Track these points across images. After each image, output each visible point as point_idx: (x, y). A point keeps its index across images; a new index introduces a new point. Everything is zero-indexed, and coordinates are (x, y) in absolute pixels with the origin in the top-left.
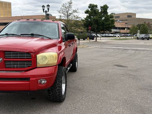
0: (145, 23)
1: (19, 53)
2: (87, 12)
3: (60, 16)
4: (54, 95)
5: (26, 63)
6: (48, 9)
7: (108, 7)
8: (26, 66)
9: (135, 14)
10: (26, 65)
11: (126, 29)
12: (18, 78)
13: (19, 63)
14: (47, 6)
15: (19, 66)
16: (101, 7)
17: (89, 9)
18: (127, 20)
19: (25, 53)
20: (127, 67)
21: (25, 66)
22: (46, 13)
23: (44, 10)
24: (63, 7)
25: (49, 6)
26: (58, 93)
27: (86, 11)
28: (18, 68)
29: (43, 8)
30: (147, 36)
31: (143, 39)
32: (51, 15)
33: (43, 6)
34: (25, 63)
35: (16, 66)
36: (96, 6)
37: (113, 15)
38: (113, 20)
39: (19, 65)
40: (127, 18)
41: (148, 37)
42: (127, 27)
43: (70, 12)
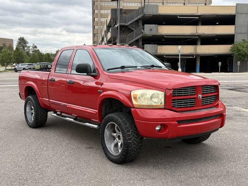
1: (209, 87)
8: (213, 101)
13: (209, 98)
19: (212, 87)
30: (32, 67)
34: (212, 98)
35: (205, 103)
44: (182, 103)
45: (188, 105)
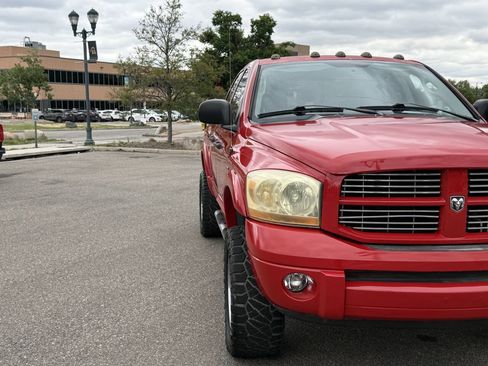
2: (207, 37)
6: (93, 25)
7: (275, 24)
14: (89, 13)
16: (254, 23)
17: (215, 29)
22: (85, 37)
23: (74, 27)
24: (148, 21)
25: (97, 14)
27: (205, 33)
29: (74, 22)
33: (74, 15)
36: (238, 19)
37: (289, 48)
43: (175, 36)
44: (385, 220)
45: (411, 226)
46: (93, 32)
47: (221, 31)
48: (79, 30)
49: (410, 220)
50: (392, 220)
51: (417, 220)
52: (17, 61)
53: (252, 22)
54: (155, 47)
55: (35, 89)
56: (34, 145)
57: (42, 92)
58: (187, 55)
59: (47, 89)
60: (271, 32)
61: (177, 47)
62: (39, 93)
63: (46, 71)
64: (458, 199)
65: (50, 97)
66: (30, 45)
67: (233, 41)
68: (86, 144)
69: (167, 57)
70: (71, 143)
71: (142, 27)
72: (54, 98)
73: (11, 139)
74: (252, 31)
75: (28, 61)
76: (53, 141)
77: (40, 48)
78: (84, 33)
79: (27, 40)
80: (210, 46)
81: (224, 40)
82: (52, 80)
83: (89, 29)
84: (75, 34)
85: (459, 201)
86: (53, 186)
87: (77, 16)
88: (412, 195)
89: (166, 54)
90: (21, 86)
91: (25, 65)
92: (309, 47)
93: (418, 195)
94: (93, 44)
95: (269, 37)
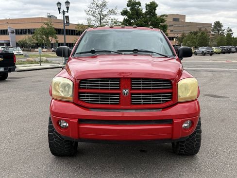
0: (200, 29)
1: (153, 81)
2: (124, 13)
3: (89, 19)
4: (189, 145)
5: (163, 96)
6: (68, 8)
7: (157, 6)
8: (163, 101)
9: (184, 16)
10: (163, 98)
11: (175, 39)
12: (154, 120)
13: (153, 96)
14: (66, 3)
15: (153, 101)
16: (147, 6)
17: (128, 9)
18: (172, 26)
19: (161, 81)
20: (228, 98)
21: (160, 101)
22: (64, 14)
23: (59, 9)
24: (92, 6)
25: (69, 3)
26: (196, 142)
27: (123, 11)
28: (150, 104)
29: (59, 7)
30: (210, 50)
31: (203, 54)
32: (55, 17)
33: (59, 4)
34: (161, 96)
35: (144, 101)
36: (139, 4)
37: (165, 17)
38: (165, 25)
39: (153, 99)
40: (173, 23)
41: (212, 52)
42: (176, 36)
43: (104, 13)
44: (98, 99)
45: (108, 101)
46: (68, 12)
47: (131, 9)
48: (61, 11)
49: (108, 99)
50: (101, 99)
51: (111, 99)
52: (42, 24)
53: (146, 5)
54: (95, 18)
55: (50, 38)
56: (39, 64)
57: (53, 39)
58: (110, 22)
59: (56, 38)
60: (155, 10)
61: (106, 18)
62: (52, 40)
63: (56, 29)
64: (126, 90)
65: (57, 41)
66: (50, 17)
67: (137, 14)
68: (64, 64)
69: (101, 23)
70: (59, 63)
71: (89, 9)
72: (59, 42)
73: (32, 61)
74: (146, 10)
75: (47, 24)
76: (51, 62)
77: (54, 18)
78: (64, 12)
79: (48, 14)
80: (126, 17)
81: (132, 14)
82: (59, 34)
83: (66, 10)
84: (60, 12)
85: (126, 91)
86: (36, 83)
87: (61, 4)
88: (108, 89)
89: (100, 21)
90: (44, 36)
91: (46, 26)
92: (185, 16)
93: (111, 89)
94: (67, 17)
95: (155, 12)
